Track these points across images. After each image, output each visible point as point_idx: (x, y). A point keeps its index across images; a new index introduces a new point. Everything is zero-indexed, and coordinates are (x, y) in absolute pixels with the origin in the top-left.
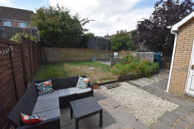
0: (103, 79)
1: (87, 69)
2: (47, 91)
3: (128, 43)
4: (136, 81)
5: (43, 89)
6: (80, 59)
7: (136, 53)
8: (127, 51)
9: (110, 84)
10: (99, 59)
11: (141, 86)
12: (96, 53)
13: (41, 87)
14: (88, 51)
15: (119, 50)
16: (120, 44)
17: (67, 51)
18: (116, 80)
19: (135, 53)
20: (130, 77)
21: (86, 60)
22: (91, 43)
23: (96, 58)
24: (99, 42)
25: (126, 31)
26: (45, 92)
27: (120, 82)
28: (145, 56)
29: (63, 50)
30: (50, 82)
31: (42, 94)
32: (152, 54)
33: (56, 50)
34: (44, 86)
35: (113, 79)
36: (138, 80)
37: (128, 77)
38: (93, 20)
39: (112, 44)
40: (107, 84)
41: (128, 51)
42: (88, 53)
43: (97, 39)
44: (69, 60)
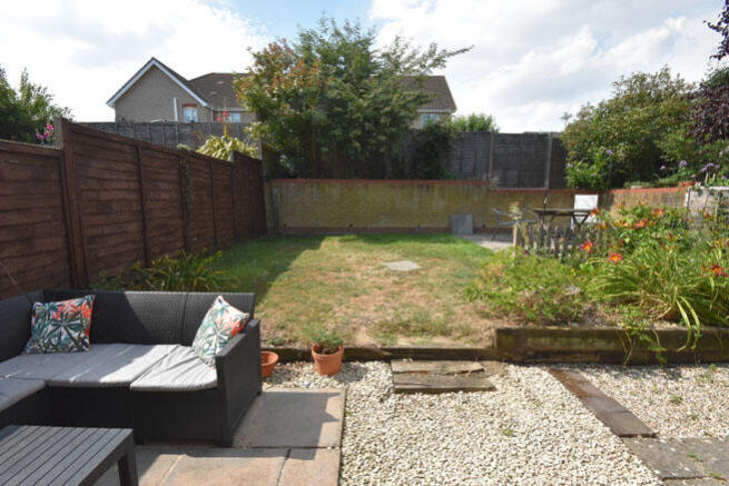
0: (405, 328)
1: (382, 267)
2: (54, 341)
3: (673, 140)
4: (648, 384)
5: (44, 326)
6: (399, 225)
7: (712, 193)
8: (662, 186)
9: (430, 366)
10: (488, 226)
11: (664, 431)
12: (476, 199)
13: (40, 320)
14: (436, 192)
15: (608, 183)
16: (621, 151)
17: (350, 190)
18: (480, 346)
19: (700, 192)
20: (600, 345)
21: (428, 229)
22: (462, 158)
23: (474, 222)
24: (501, 150)
25: (665, 74)
26: (47, 346)
27: (510, 361)
29: (334, 189)
30: (80, 305)
31: (34, 352)
33: (312, 187)
34: (54, 320)
35: (464, 339)
36: (676, 377)
37: (577, 344)
38: (464, 51)
39: (572, 153)
40: (415, 359)
41: (672, 185)
42: (435, 200)
43: (493, 138)
44: (355, 226)
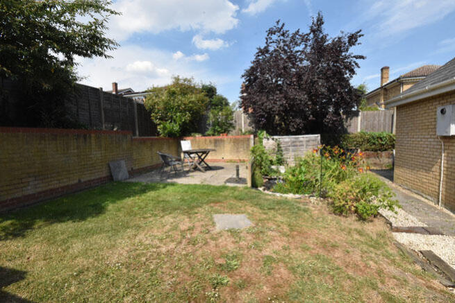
21: (90, 181)
24: (109, 107)
28: (298, 144)
32: (315, 140)
43: (102, 95)
